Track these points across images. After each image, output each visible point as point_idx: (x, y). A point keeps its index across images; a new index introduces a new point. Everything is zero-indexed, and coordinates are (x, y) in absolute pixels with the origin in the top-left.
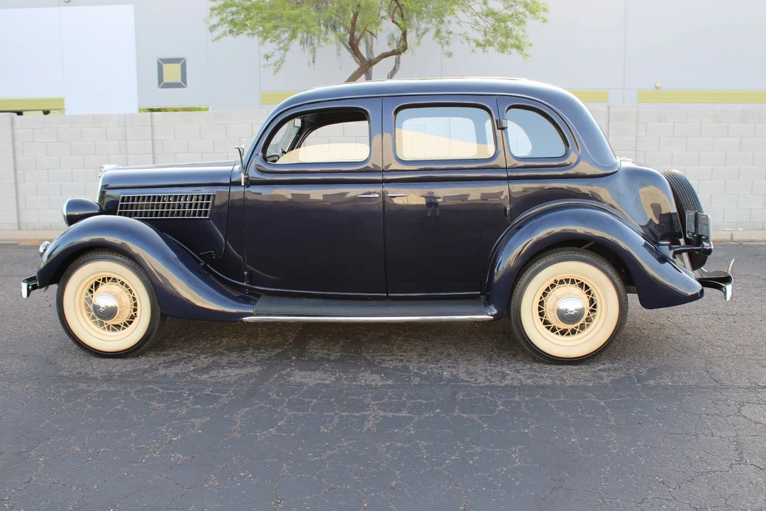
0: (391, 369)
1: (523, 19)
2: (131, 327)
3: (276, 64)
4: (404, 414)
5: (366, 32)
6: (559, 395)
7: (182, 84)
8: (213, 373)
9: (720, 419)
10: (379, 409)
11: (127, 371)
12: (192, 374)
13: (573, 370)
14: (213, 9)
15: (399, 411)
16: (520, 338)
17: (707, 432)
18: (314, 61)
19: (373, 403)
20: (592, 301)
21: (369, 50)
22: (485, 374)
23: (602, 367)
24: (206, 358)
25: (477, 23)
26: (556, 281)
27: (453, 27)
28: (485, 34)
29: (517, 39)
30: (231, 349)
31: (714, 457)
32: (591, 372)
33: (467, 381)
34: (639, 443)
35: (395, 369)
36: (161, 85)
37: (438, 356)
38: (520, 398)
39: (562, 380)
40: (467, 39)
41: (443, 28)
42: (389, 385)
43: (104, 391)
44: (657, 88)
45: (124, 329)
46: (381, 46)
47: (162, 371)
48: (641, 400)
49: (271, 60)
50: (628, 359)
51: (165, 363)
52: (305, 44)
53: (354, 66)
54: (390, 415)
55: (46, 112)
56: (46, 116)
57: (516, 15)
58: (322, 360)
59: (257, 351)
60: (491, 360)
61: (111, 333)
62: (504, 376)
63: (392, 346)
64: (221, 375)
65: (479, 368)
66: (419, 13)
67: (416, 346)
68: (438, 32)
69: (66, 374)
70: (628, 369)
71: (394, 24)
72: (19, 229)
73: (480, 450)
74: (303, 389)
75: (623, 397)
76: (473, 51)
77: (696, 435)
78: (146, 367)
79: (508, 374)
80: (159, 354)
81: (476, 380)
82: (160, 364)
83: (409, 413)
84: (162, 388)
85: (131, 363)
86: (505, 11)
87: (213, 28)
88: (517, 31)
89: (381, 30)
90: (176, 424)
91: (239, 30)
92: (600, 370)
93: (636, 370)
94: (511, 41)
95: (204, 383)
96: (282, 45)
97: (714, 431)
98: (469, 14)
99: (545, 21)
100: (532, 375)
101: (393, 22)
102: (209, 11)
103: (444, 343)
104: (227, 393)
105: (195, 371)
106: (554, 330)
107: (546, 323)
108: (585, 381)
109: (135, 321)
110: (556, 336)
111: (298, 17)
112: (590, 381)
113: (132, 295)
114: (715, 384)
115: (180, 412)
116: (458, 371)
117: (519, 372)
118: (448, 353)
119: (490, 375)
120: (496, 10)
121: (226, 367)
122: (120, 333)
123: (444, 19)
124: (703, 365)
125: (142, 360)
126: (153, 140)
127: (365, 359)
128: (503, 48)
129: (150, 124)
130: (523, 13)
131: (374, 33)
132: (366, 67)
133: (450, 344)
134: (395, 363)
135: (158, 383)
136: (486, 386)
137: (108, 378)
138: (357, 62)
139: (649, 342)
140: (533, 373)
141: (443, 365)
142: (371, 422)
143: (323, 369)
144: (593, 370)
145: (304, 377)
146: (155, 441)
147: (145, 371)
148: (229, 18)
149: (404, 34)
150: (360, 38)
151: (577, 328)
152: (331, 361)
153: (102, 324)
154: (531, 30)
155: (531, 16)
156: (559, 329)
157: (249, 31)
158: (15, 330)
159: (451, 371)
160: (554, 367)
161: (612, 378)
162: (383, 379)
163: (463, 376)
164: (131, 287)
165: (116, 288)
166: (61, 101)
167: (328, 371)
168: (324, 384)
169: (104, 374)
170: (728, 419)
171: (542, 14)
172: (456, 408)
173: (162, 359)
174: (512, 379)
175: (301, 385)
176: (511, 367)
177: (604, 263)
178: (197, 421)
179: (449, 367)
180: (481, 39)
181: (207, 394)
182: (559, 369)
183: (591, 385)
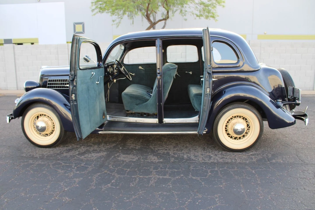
0: (162, 154)
1: (215, 6)
2: (52, 135)
3: (117, 24)
4: (167, 177)
5: (153, 11)
6: (234, 167)
7: (83, 32)
8: (86, 155)
9: (307, 181)
10: (156, 174)
11: (50, 154)
12: (77, 156)
13: (239, 154)
14: (92, 3)
15: (165, 175)
16: (217, 141)
17: (302, 187)
18: (133, 23)
19: (154, 171)
20: (248, 125)
21: (154, 19)
22: (202, 157)
23: (252, 153)
24: (84, 148)
25: (197, 7)
26: (233, 117)
27: (187, 9)
28: (200, 12)
29: (213, 13)
30: (94, 144)
31: (307, 202)
32: (247, 156)
33: (195, 160)
34: (272, 193)
35: (164, 153)
37: (182, 148)
38: (218, 169)
39: (235, 159)
40: (193, 14)
41: (183, 9)
42: (161, 162)
43: (39, 164)
44: (265, 34)
45: (49, 136)
46: (159, 17)
47: (65, 154)
48: (270, 170)
49: (115, 22)
50: (262, 149)
51: (67, 150)
52: (130, 17)
53: (148, 25)
54: (161, 177)
55: (32, 44)
56: (32, 45)
57: (213, 4)
58: (132, 149)
59: (105, 145)
60: (204, 150)
61: (44, 137)
62: (210, 157)
63: (163, 142)
64: (90, 156)
65: (199, 153)
66: (174, 4)
67: (172, 142)
68: (181, 11)
69: (25, 155)
70: (263, 154)
71: (164, 8)
72: (17, 89)
73: (201, 197)
74: (124, 163)
75: (262, 168)
76: (195, 19)
77: (297, 189)
78: (58, 152)
79: (212, 157)
80: (64, 146)
81: (198, 160)
82: (64, 151)
83: (169, 176)
84: (64, 163)
85: (52, 150)
86: (208, 3)
87: (93, 10)
88: (213, 10)
89: (159, 11)
90: (68, 181)
91: (103, 11)
92: (251, 155)
93: (266, 155)
94: (210, 15)
95: (82, 160)
96: (120, 16)
97: (305, 187)
98: (193, 4)
99: (224, 6)
100: (222, 157)
101: (163, 7)
102: (91, 4)
103: (184, 141)
104: (91, 165)
105: (78, 154)
106: (231, 137)
107: (228, 134)
108: (245, 160)
109: (54, 132)
110: (233, 140)
111: (125, 5)
112: (247, 160)
113: (52, 122)
114: (301, 162)
115: (70, 175)
116: (190, 155)
117: (217, 156)
118: (186, 146)
119: (204, 157)
120: (205, 2)
121: (92, 153)
122: (48, 137)
123: (184, 6)
124: (295, 152)
125: (57, 149)
126: (68, 54)
127: (151, 149)
128: (207, 17)
129: (67, 48)
130: (215, 3)
131: (156, 11)
132: (153, 25)
133: (187, 141)
134: (164, 151)
135: (62, 160)
136: (203, 163)
137: (42, 158)
138: (149, 23)
139: (271, 141)
140: (223, 156)
141: (184, 152)
142: (153, 181)
143: (133, 154)
144: (248, 155)
145: (125, 158)
146: (57, 190)
147: (58, 154)
148: (99, 6)
149: (168, 12)
150: (150, 14)
151: (241, 136)
152: (137, 150)
153: (40, 134)
154: (218, 10)
155: (218, 4)
156: (234, 137)
157: (107, 11)
158: (8, 134)
159: (187, 155)
160: (231, 153)
161: (256, 159)
162: (158, 159)
163: (193, 157)
164: (52, 118)
165: (45, 119)
166: (37, 39)
167: (135, 154)
168: (133, 161)
169: (40, 156)
170: (310, 181)
171: (223, 4)
172: (190, 174)
173: (65, 148)
174: (214, 159)
175: (123, 161)
176: (213, 153)
177: (254, 109)
178: (77, 180)
179: (187, 153)
180: (198, 13)
181: (83, 166)
182: (233, 154)
183: (248, 162)
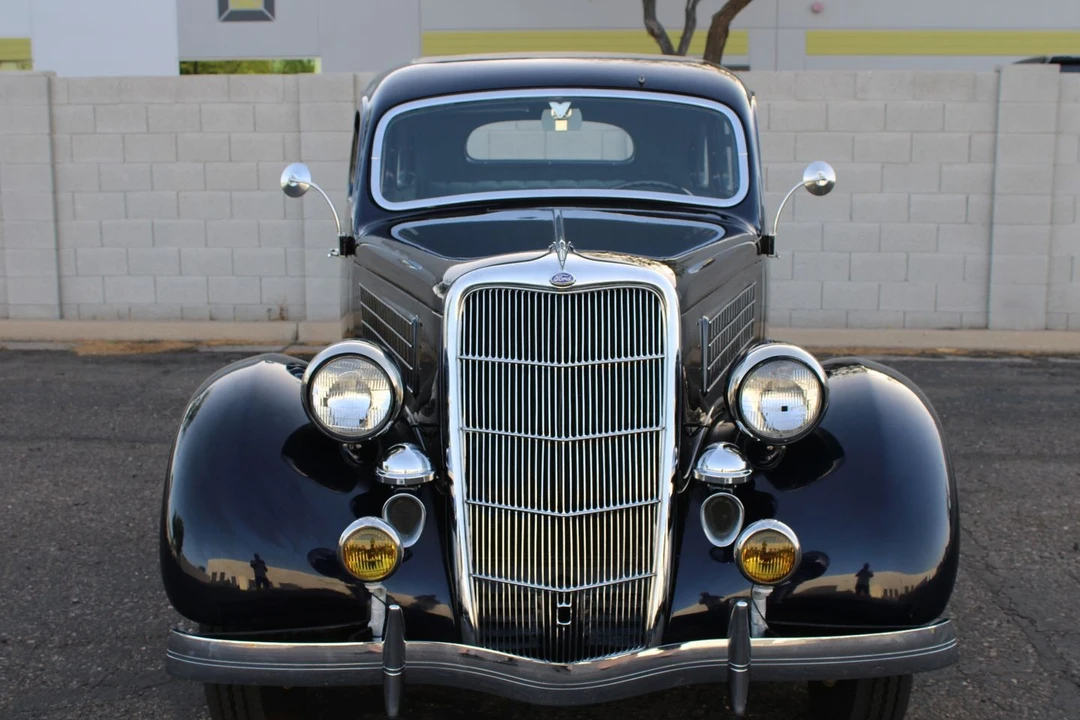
7: (268, 14)
72: (62, 317)
166: (26, 43)
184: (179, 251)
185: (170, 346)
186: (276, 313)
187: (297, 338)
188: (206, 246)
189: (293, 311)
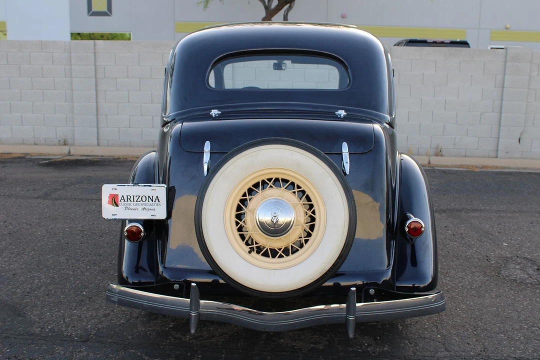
7: (108, 13)
36: (90, 14)
44: (507, 29)
126: (95, 65)
129: (93, 51)
166: (4, 24)
184: (22, 115)
185: (15, 156)
186: (62, 142)
187: (70, 153)
188: (33, 113)
189: (70, 141)
